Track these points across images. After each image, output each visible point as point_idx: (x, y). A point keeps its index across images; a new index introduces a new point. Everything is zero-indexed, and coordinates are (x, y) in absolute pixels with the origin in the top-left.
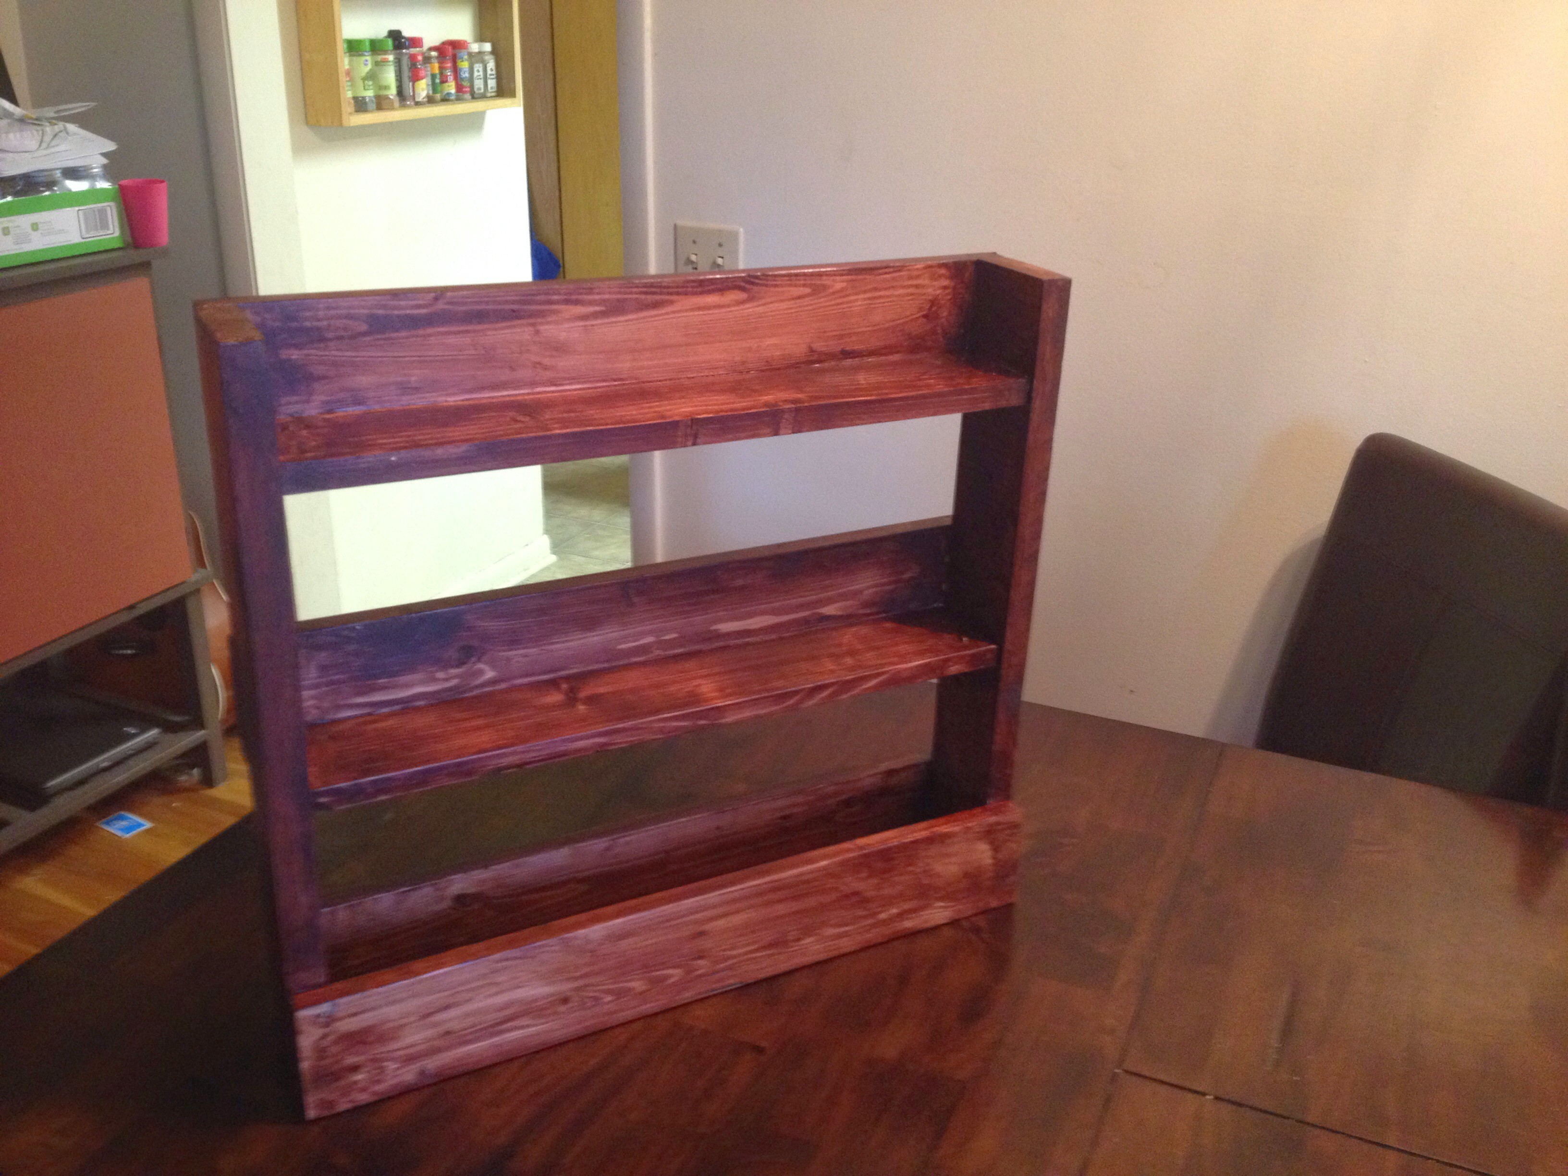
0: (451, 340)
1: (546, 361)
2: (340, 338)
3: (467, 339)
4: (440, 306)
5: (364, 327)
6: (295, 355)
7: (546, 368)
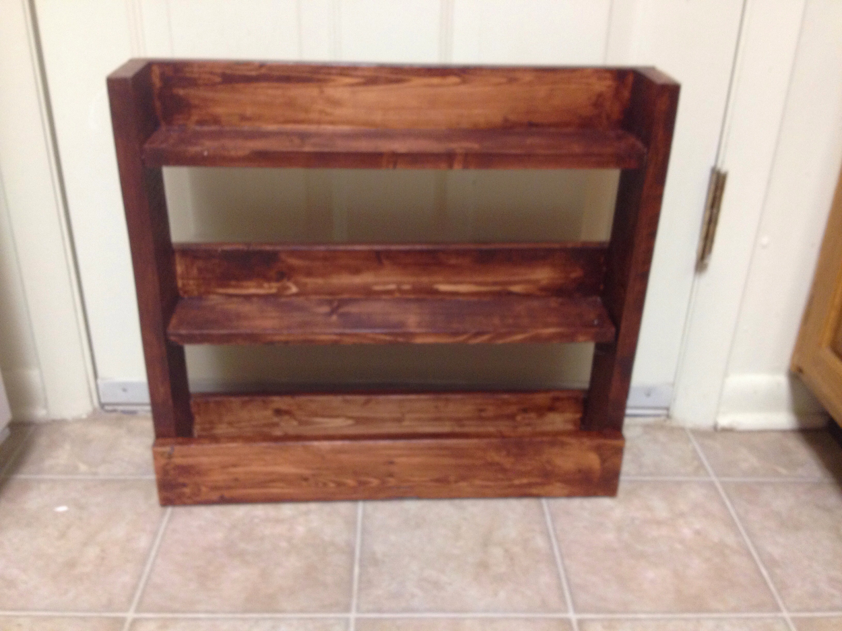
0: (270, 92)
1: (329, 110)
2: (206, 85)
3: (279, 92)
4: (263, 71)
5: (218, 79)
6: (181, 92)
7: (327, 114)
